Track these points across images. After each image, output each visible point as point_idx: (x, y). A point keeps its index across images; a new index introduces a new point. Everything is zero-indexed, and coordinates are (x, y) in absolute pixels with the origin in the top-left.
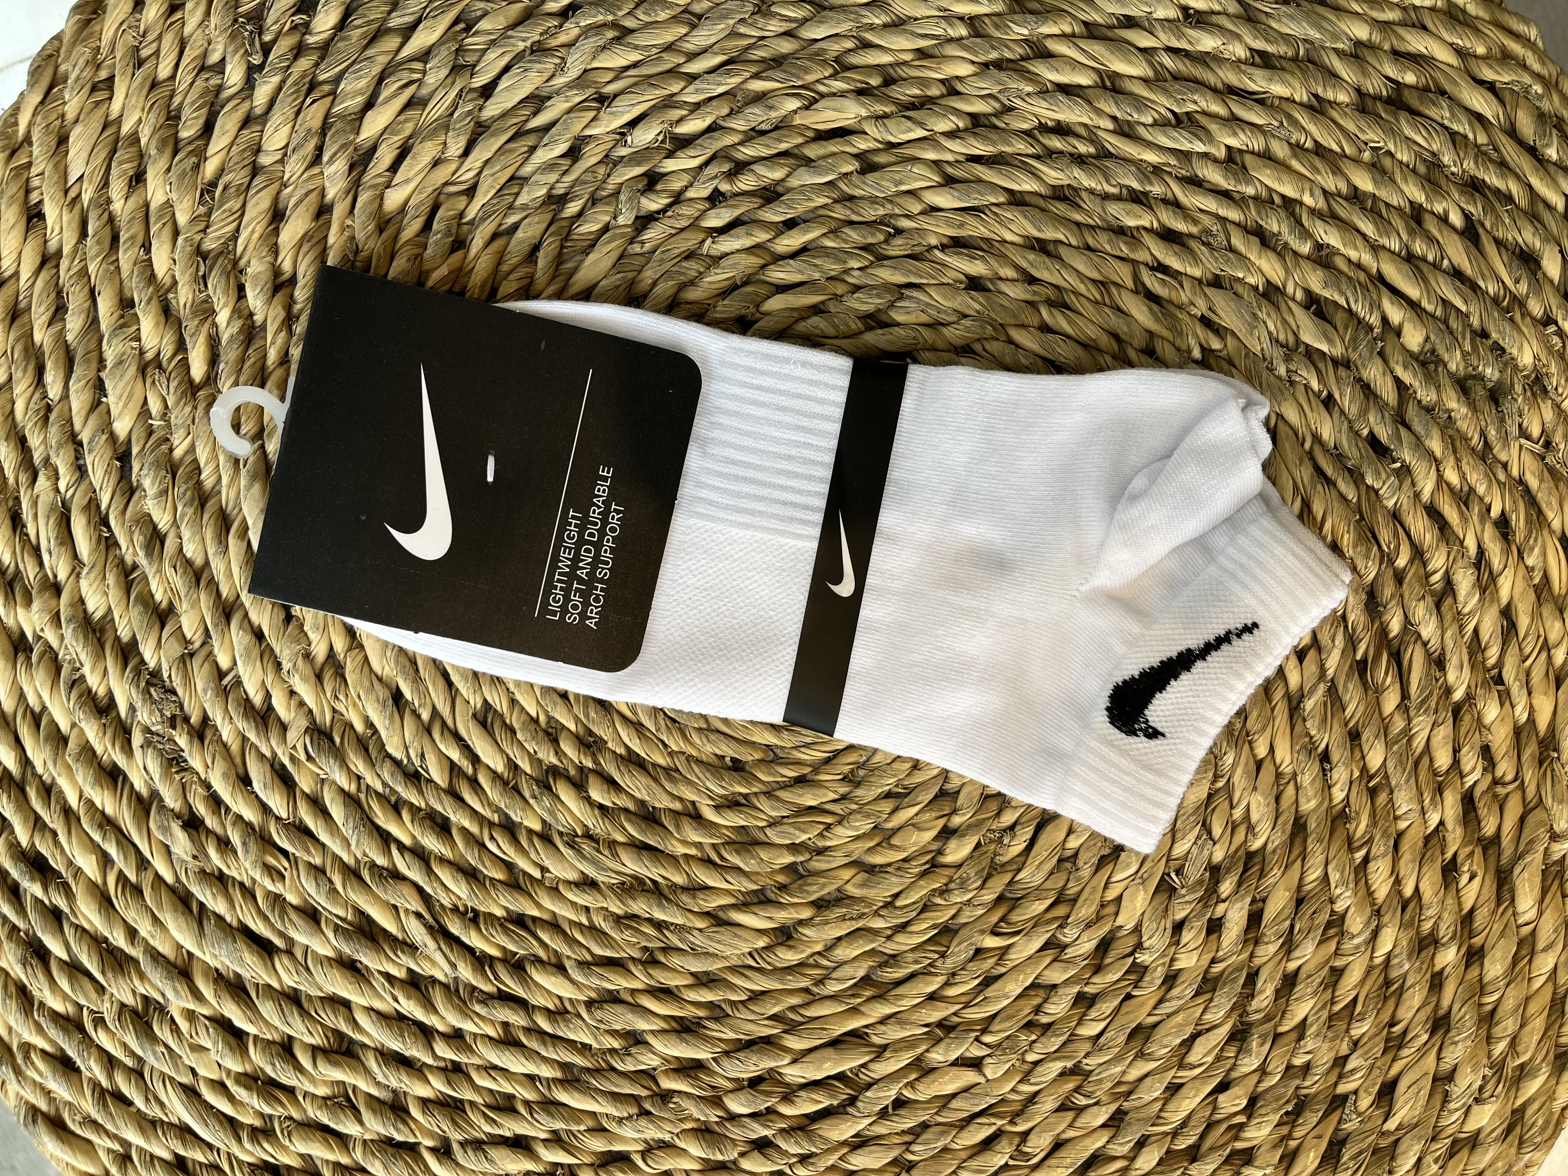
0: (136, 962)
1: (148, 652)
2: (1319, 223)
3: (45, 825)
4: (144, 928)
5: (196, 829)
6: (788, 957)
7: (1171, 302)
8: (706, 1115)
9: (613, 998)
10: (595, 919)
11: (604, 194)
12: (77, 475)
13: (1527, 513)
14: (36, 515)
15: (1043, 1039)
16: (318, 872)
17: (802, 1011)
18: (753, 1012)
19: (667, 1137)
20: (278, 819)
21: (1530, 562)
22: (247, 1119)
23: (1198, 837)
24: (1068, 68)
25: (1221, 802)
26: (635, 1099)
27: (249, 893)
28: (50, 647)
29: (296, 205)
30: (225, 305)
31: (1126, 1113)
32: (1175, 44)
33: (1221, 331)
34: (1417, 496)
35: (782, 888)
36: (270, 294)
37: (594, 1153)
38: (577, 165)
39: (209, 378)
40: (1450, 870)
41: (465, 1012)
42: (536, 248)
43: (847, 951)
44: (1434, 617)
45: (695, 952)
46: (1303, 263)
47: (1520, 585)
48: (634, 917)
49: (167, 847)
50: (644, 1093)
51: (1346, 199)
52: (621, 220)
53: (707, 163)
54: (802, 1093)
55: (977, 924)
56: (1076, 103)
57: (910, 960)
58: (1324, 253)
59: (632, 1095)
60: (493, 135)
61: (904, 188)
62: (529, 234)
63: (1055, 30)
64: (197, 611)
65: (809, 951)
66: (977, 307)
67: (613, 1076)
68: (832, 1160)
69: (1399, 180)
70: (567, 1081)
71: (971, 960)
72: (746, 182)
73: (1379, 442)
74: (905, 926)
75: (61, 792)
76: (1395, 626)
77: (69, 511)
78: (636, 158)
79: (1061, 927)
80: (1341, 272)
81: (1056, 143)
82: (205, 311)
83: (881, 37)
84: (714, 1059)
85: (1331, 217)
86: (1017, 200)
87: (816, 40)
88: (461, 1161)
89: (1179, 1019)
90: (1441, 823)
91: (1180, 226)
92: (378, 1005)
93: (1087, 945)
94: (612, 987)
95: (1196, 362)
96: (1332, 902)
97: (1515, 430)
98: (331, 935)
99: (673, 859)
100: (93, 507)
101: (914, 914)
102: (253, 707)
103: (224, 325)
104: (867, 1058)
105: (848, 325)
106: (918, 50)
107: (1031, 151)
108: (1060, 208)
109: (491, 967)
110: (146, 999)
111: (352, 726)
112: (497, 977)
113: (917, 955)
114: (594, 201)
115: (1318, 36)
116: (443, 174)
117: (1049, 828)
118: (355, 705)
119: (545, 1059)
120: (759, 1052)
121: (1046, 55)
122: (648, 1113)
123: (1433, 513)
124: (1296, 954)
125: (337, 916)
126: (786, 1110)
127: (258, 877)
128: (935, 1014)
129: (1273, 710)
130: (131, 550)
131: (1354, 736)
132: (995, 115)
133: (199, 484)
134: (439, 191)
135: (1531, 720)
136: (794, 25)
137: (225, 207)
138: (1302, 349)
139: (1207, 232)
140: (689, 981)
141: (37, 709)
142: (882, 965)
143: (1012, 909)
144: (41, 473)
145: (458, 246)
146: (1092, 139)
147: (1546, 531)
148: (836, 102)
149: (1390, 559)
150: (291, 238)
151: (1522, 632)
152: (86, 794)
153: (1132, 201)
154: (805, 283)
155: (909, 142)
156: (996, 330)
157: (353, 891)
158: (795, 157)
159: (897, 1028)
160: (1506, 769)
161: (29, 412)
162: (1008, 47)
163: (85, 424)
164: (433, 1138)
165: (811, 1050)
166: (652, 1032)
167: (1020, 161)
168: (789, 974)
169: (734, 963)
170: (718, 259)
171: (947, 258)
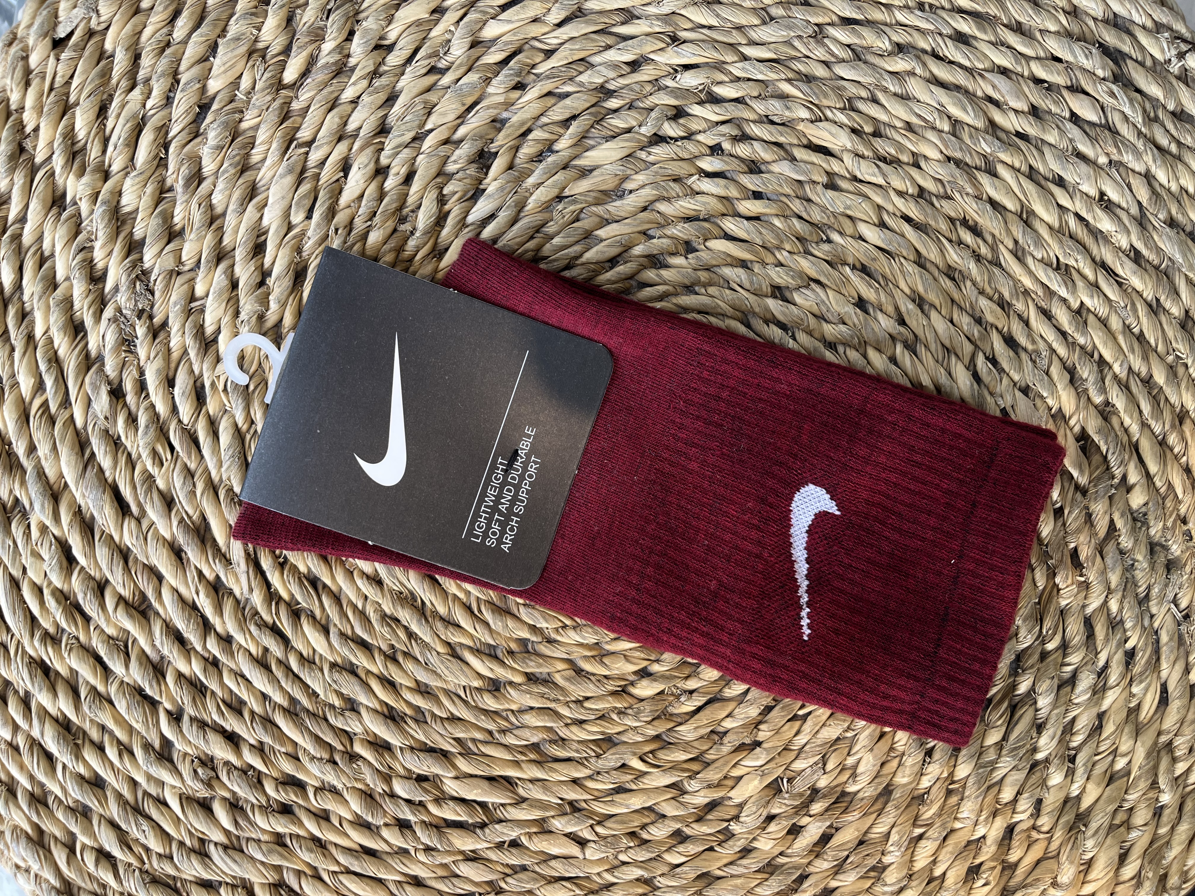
0: (24, 471)
1: (149, 255)
2: (1116, 386)
3: (8, 339)
4: (43, 450)
5: (118, 399)
6: (490, 703)
7: (987, 387)
8: (375, 785)
9: (352, 670)
10: (368, 607)
11: (641, 105)
12: (164, 102)
13: (1150, 656)
14: (119, 115)
15: (637, 849)
16: (189, 474)
17: (480, 746)
18: (446, 729)
19: (340, 786)
20: (180, 421)
21: (1135, 690)
22: (46, 624)
23: (816, 763)
24: (1003, 191)
25: (843, 747)
26: (331, 748)
27: (131, 464)
28: (80, 214)
30: (334, 39)
32: (1084, 214)
34: (1084, 606)
36: (370, 48)
37: (282, 772)
38: (633, 75)
39: (295, 84)
40: (974, 872)
41: (242, 627)
42: (574, 117)
43: (533, 720)
44: (1053, 695)
45: (426, 666)
46: (1091, 408)
47: (1121, 702)
48: (397, 620)
49: (90, 400)
50: (340, 747)
51: (1141, 380)
52: (643, 130)
53: (723, 123)
54: (451, 803)
55: (633, 747)
56: (996, 218)
57: (574, 748)
58: (1108, 409)
59: (330, 745)
60: (587, 22)
61: (849, 212)
62: (574, 105)
63: (1008, 160)
64: (200, 245)
65: (507, 706)
66: (856, 321)
67: (324, 725)
68: (448, 860)
69: (1183, 386)
70: (289, 712)
71: (616, 769)
72: (743, 150)
73: (1078, 557)
74: (582, 722)
75: (33, 322)
76: (1023, 688)
77: (145, 125)
78: (675, 92)
79: (690, 777)
80: (1113, 428)
81: (967, 237)
82: (317, 35)
83: (888, 101)
84: (401, 748)
85: (1124, 386)
86: (920, 262)
87: (842, 78)
88: (185, 730)
89: (739, 881)
90: (984, 837)
91: (1022, 340)
92: (183, 590)
93: (701, 799)
94: (355, 661)
96: (883, 854)
97: (1171, 596)
98: (175, 523)
99: (445, 594)
100: (163, 131)
101: (593, 717)
102: (203, 333)
103: (326, 52)
104: (508, 801)
105: (761, 286)
106: (908, 123)
107: (948, 234)
108: (947, 284)
109: (277, 604)
110: (17, 500)
113: (580, 747)
114: (631, 106)
115: (1181, 260)
116: (536, 30)
117: (717, 705)
119: (281, 688)
120: (436, 759)
121: (994, 174)
122: (335, 763)
123: (1088, 623)
124: (840, 877)
125: (186, 512)
126: (433, 809)
127: (144, 456)
128: (572, 794)
130: (175, 176)
133: (248, 155)
134: (527, 41)
135: (1079, 798)
136: (833, 60)
139: (1038, 353)
140: (411, 684)
141: (47, 254)
142: (552, 742)
143: (662, 748)
144: (138, 87)
145: (520, 86)
146: (994, 249)
147: (1155, 675)
148: (834, 129)
149: (1043, 641)
150: (406, 18)
151: (1104, 735)
152: (50, 333)
153: (999, 305)
154: (746, 241)
155: (869, 183)
156: (860, 342)
157: (207, 500)
158: (786, 151)
159: (541, 791)
160: (1045, 822)
161: (153, 40)
162: (970, 154)
163: (188, 69)
164: (173, 704)
165: (471, 776)
166: (367, 707)
167: (937, 238)
168: (485, 715)
169: (450, 688)
170: (696, 193)
171: (852, 277)
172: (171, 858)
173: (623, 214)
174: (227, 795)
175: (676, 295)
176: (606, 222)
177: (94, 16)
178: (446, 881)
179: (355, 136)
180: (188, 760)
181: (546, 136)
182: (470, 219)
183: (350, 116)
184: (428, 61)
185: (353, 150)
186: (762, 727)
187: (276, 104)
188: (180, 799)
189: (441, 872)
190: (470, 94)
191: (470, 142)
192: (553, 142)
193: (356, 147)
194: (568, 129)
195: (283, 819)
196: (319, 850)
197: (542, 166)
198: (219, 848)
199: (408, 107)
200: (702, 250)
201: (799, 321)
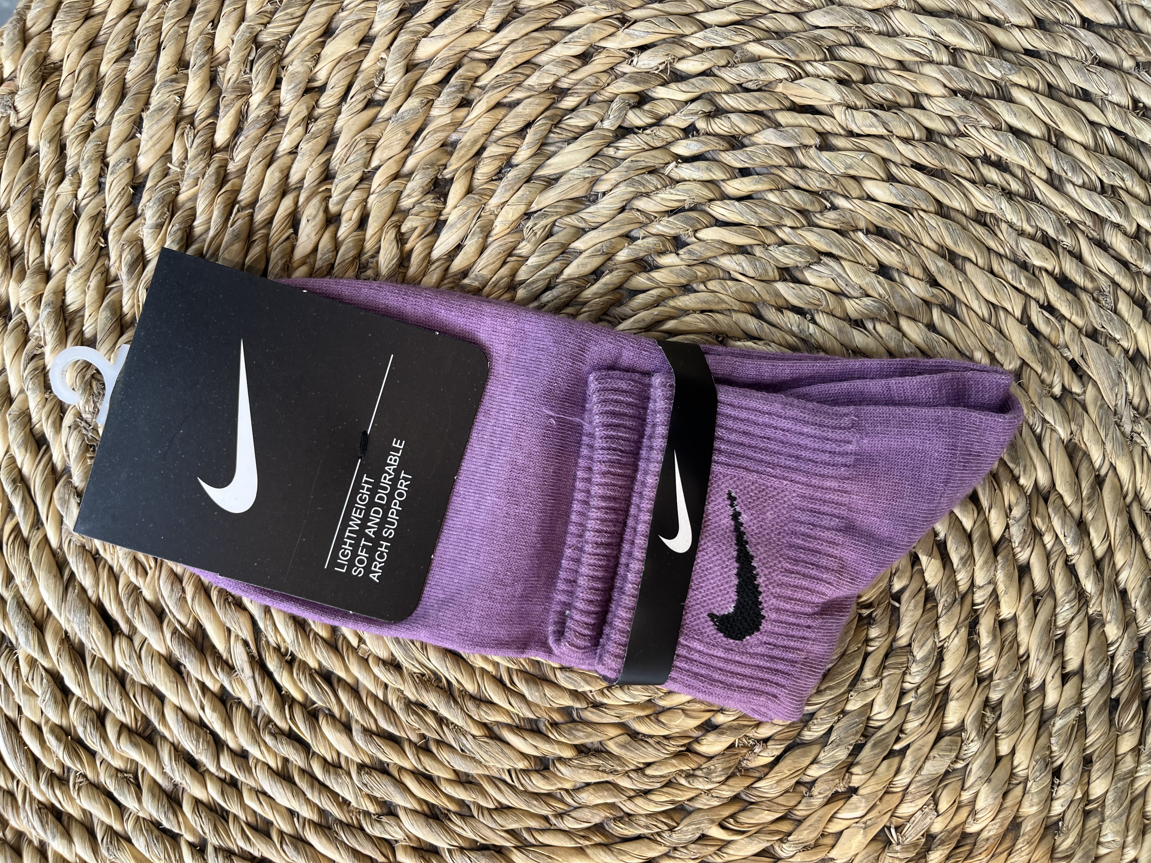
4: (20, 577)
6: (540, 784)
7: (1048, 340)
9: (382, 769)
10: (389, 696)
11: (600, 98)
12: (96, 188)
14: (52, 210)
16: (176, 579)
17: (536, 835)
18: (495, 821)
22: (50, 764)
23: (926, 806)
24: (1024, 116)
25: (954, 781)
27: (114, 577)
28: (26, 321)
29: (346, 28)
30: (261, 90)
32: (1120, 126)
33: (1085, 378)
35: (555, 725)
36: (300, 92)
38: (586, 68)
39: (228, 146)
41: (256, 738)
42: (529, 125)
43: (592, 798)
45: (463, 753)
48: (423, 706)
49: (62, 517)
50: (382, 859)
52: (606, 124)
53: (693, 101)
55: (710, 813)
56: (1022, 147)
57: (643, 823)
59: (371, 858)
60: (526, 21)
61: (852, 172)
62: (527, 111)
63: (1023, 82)
65: (560, 786)
66: (882, 291)
67: (360, 836)
70: (321, 826)
71: (694, 842)
72: (720, 126)
74: (646, 793)
77: (79, 216)
78: (635, 77)
79: (781, 840)
81: (992, 174)
82: (243, 90)
83: (874, 42)
84: (449, 851)
86: (943, 211)
87: (817, 27)
91: (1079, 279)
92: (187, 707)
94: (384, 759)
95: (1054, 397)
98: (168, 635)
99: (471, 669)
100: (99, 219)
101: (658, 785)
103: (255, 106)
105: (766, 271)
106: (900, 62)
107: (969, 175)
108: (979, 231)
109: (290, 707)
112: (292, 718)
113: (649, 821)
114: (589, 102)
116: (473, 40)
117: (798, 751)
119: (308, 801)
120: (489, 855)
121: (1010, 100)
125: (179, 622)
127: (125, 567)
129: (1026, 716)
130: (117, 264)
131: (1087, 762)
133: (190, 228)
134: (465, 54)
136: (804, 9)
137: (289, 11)
139: (1100, 290)
140: (451, 776)
142: (618, 819)
143: (743, 810)
144: (67, 178)
145: (466, 103)
146: (1025, 182)
148: (819, 84)
150: (333, 53)
152: (12, 451)
153: (1043, 244)
154: (742, 225)
155: (868, 135)
156: (890, 314)
157: (199, 604)
158: (768, 118)
161: (76, 127)
162: (979, 82)
163: (116, 150)
164: (194, 835)
166: (405, 809)
167: (958, 181)
168: (536, 800)
169: (494, 774)
170: (676, 182)
171: (868, 243)
173: (601, 220)
175: (673, 297)
176: (581, 232)
177: (12, 113)
179: (299, 188)
181: (502, 150)
182: (436, 254)
183: (290, 168)
184: (364, 95)
185: (300, 203)
186: (854, 770)
187: (211, 170)
190: (414, 121)
191: (421, 172)
192: (510, 156)
193: (302, 199)
194: (524, 139)
197: (502, 183)
199: (351, 146)
200: (694, 243)
201: (817, 302)
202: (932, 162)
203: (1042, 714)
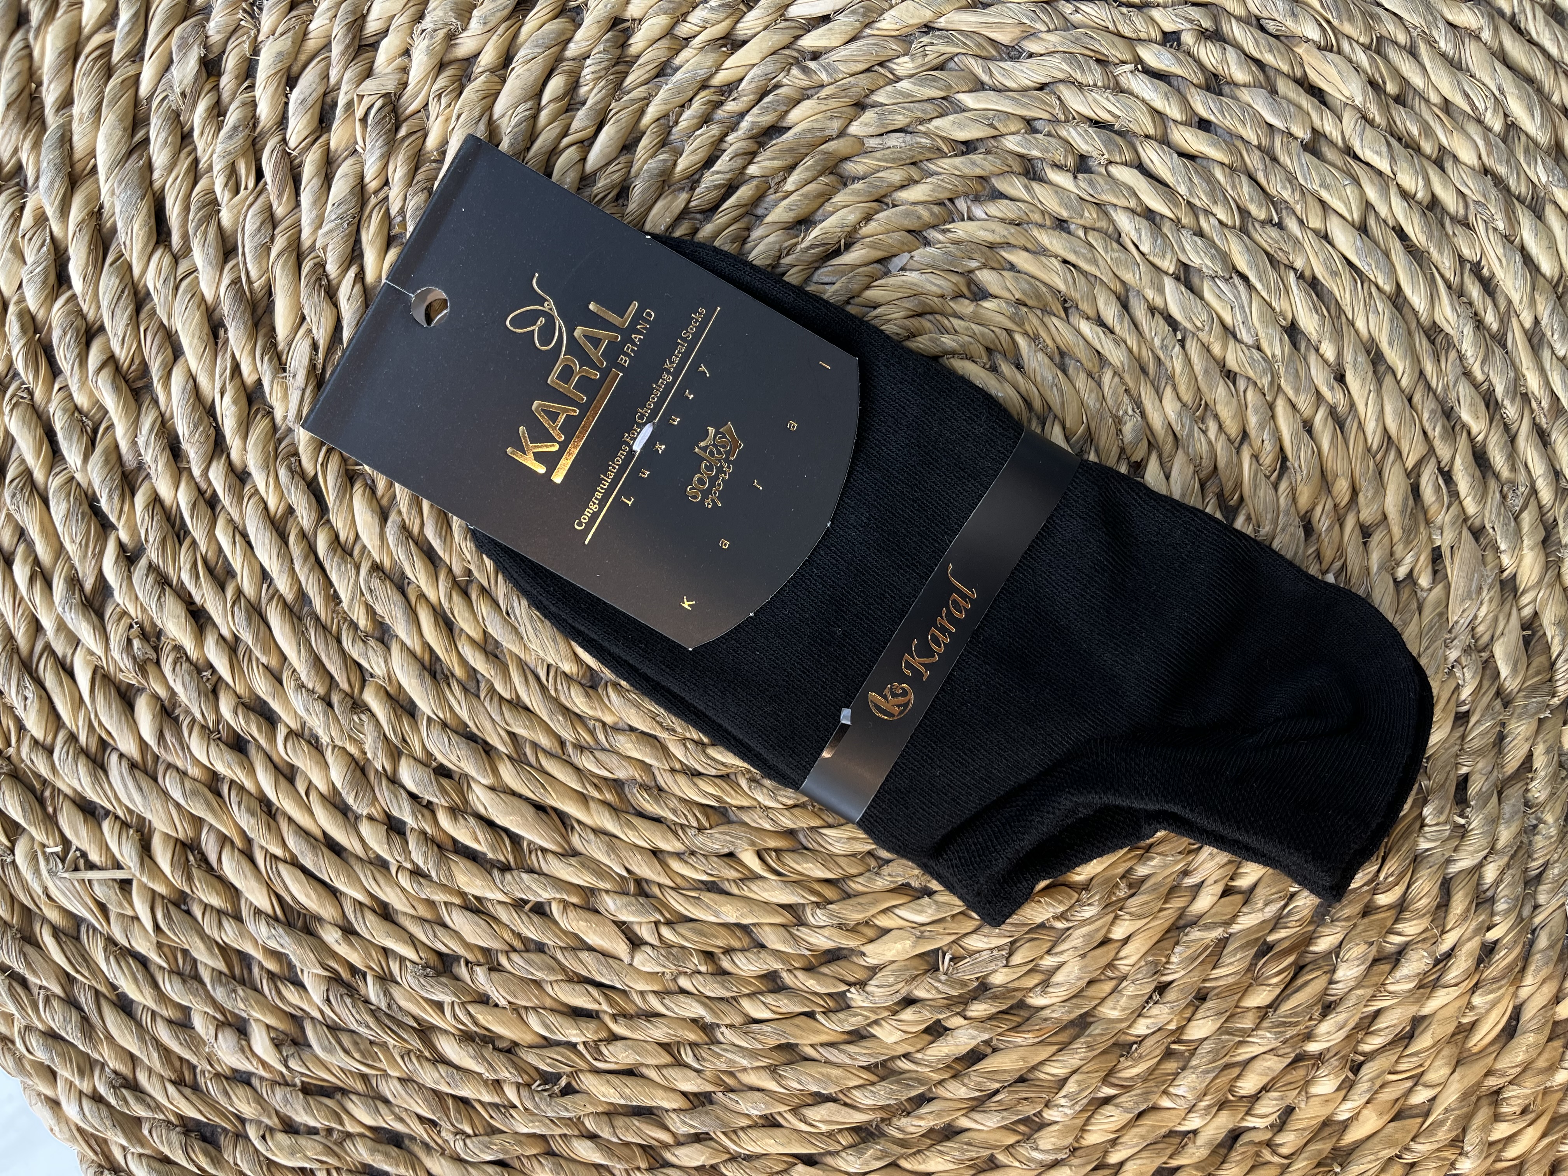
0: (44, 129)
4: (81, 106)
5: (209, 75)
6: (578, 701)
7: (1425, 511)
8: (375, 755)
9: (400, 584)
13: (1515, 960)
15: (709, 977)
16: (271, 220)
17: (541, 756)
18: (502, 714)
19: (325, 739)
20: (284, 141)
21: (1477, 1000)
23: (999, 948)
24: (1544, 244)
25: (1046, 937)
26: (332, 682)
27: (195, 173)
31: (711, 1102)
33: (1440, 575)
34: (1449, 861)
37: (251, 690)
41: (269, 465)
43: (629, 745)
44: (1363, 967)
45: (506, 617)
46: (1557, 590)
47: (1451, 1010)
49: (171, 62)
50: (344, 685)
54: (472, 820)
55: (754, 833)
56: (1524, 279)
57: (672, 805)
59: (332, 677)
61: (1324, 195)
65: (599, 714)
66: (1278, 353)
67: (333, 645)
68: (439, 897)
70: (291, 611)
71: (719, 856)
72: (1209, 54)
73: (1465, 789)
74: (695, 774)
76: (1323, 945)
79: (818, 905)
81: (1474, 291)
83: (1432, 61)
84: (429, 719)
86: (1397, 301)
88: (135, 579)
89: (835, 1072)
90: (1195, 1132)
91: (1498, 459)
92: (203, 381)
93: (823, 941)
94: (409, 573)
95: (1395, 580)
96: (1047, 1105)
98: (226, 281)
101: (713, 772)
102: (362, 28)
104: (552, 847)
105: (1164, 254)
106: (1449, 101)
107: (1449, 275)
108: (1422, 345)
109: (328, 452)
110: (19, 167)
111: (425, 136)
112: (324, 465)
113: (680, 807)
118: (448, 120)
119: (292, 570)
120: (474, 751)
121: (1539, 216)
122: (330, 705)
123: (1446, 888)
124: (977, 1116)
125: (247, 272)
126: (444, 820)
127: (217, 168)
128: (645, 870)
129: (1161, 910)
131: (1201, 997)
132: (1452, 219)
135: (1345, 1125)
138: (1485, 655)
139: (1513, 484)
140: (476, 635)
142: (644, 786)
143: (793, 851)
146: (1504, 320)
147: (1512, 989)
148: (1347, 69)
149: (1375, 889)
151: (1411, 1050)
153: (1484, 399)
154: (1168, 186)
155: (1368, 164)
156: (1272, 383)
157: (283, 267)
158: (1267, 77)
159: (604, 848)
160: (1288, 1140)
162: (1519, 176)
164: (132, 536)
165: (514, 794)
166: (403, 644)
167: (1432, 274)
168: (563, 715)
169: (528, 660)
170: (1119, 89)
171: (1295, 288)
172: (50, 751)
173: (1010, 84)
174: (163, 693)
175: (1041, 226)
176: (979, 86)
178: (427, 926)
180: (125, 622)
182: (795, 11)
188: (94, 673)
189: (423, 912)
195: (229, 756)
196: (264, 816)
198: (124, 763)
200: (1100, 174)
201: (1199, 325)
202: (1419, 236)
203: (1180, 917)
